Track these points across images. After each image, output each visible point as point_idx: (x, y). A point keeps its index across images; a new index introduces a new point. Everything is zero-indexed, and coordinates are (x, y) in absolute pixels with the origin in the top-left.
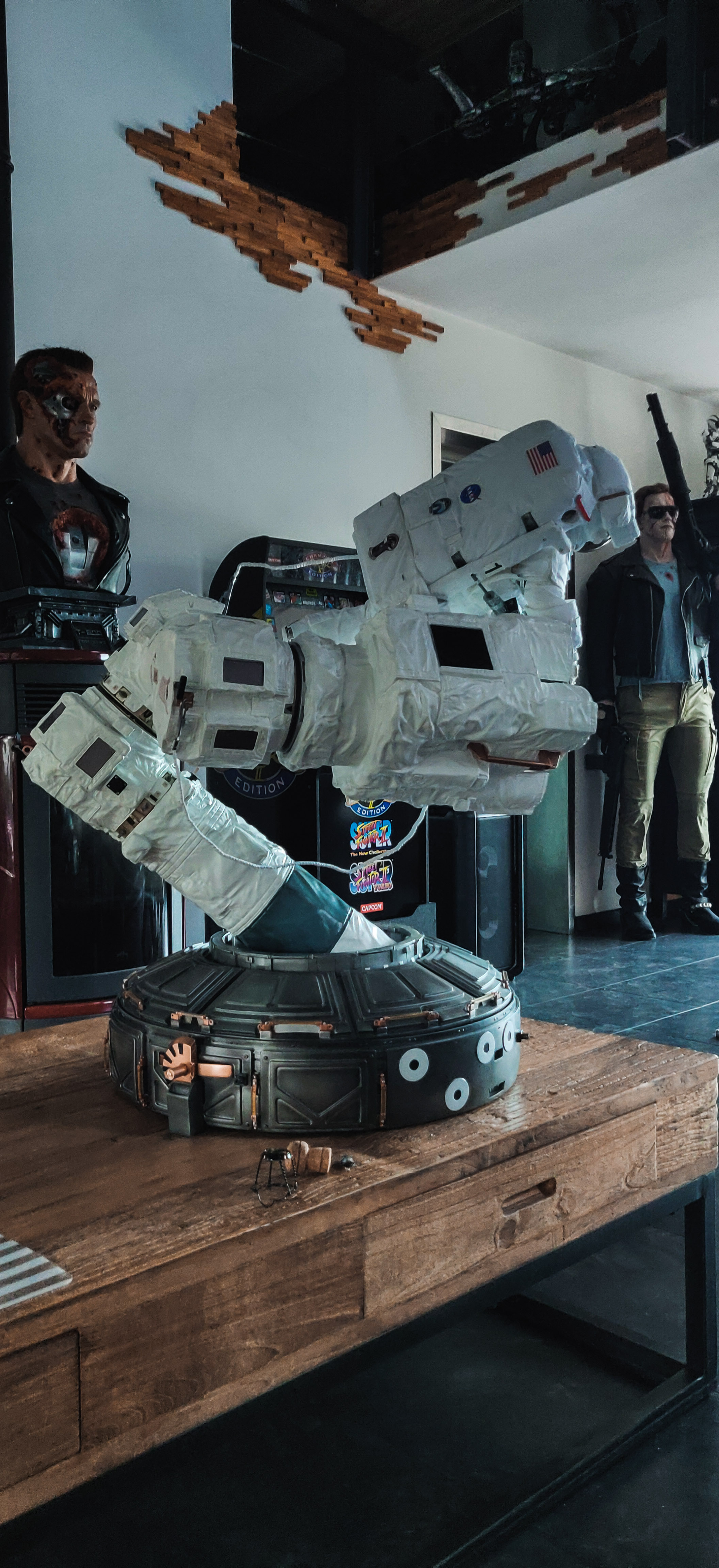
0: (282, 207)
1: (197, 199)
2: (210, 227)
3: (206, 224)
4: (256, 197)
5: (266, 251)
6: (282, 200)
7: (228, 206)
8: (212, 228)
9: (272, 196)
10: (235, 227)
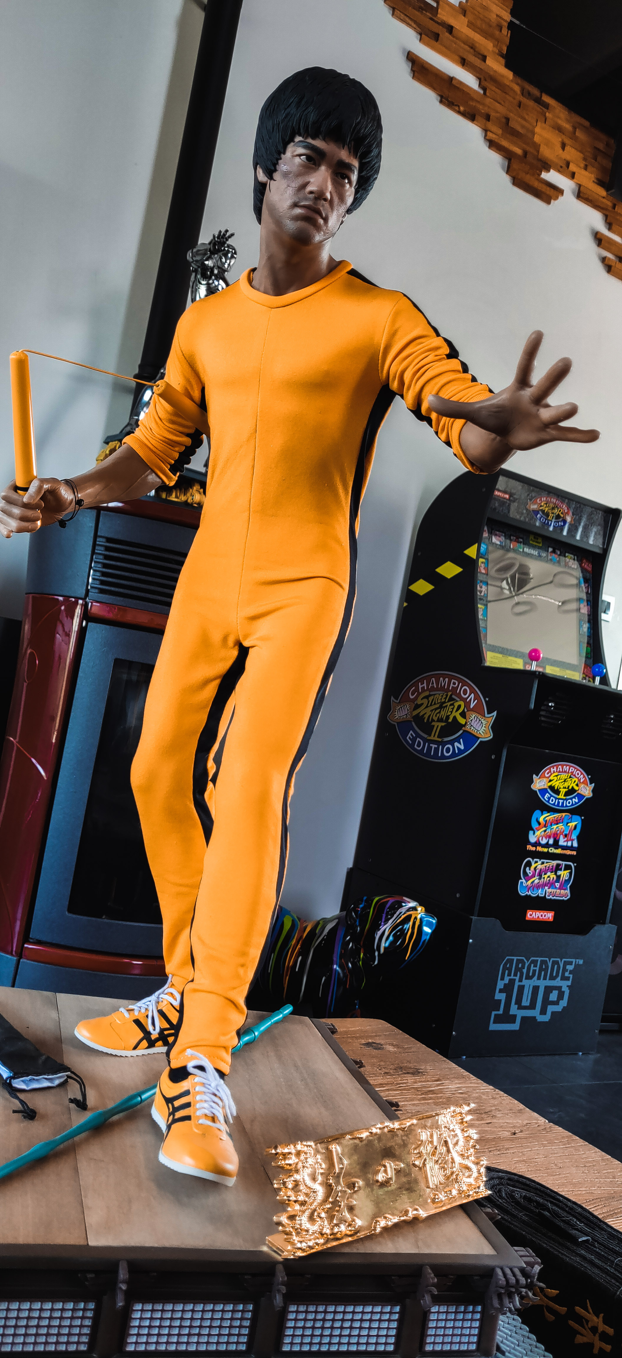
0: (547, 106)
1: (451, 79)
2: (459, 112)
3: (457, 108)
4: (517, 89)
5: (519, 151)
6: (546, 99)
7: (485, 93)
8: (463, 114)
9: (536, 92)
10: (488, 118)
